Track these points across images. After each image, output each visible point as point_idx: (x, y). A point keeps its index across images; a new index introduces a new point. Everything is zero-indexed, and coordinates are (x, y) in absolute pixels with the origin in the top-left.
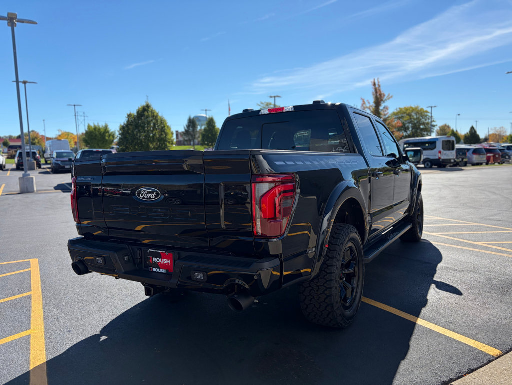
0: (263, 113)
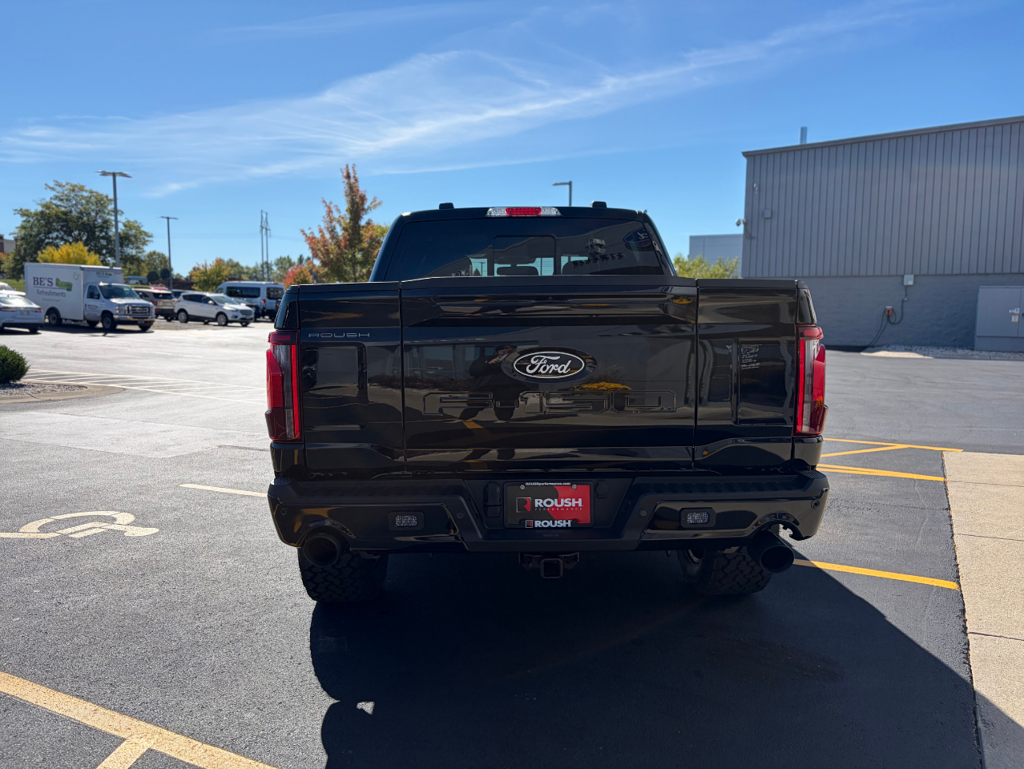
0: (493, 214)
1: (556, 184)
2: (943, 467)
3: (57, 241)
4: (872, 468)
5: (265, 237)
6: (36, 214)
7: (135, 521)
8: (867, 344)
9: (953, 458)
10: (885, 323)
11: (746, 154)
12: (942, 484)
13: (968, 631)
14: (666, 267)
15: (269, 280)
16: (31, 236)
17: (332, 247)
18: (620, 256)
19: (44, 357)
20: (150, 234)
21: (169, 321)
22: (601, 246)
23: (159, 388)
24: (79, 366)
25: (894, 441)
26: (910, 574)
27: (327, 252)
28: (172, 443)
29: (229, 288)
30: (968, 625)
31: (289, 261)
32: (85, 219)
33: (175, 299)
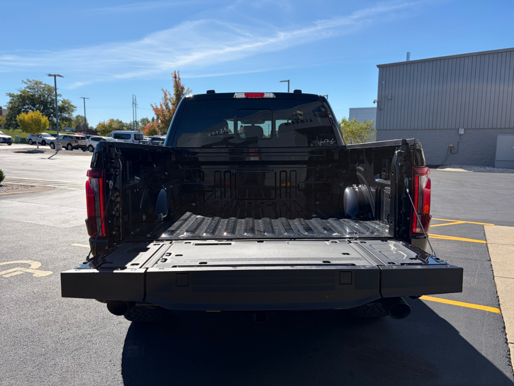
0: (237, 97)
1: (281, 81)
2: (485, 234)
3: (28, 110)
4: (446, 235)
5: (134, 108)
6: (17, 96)
7: (41, 267)
8: (440, 164)
9: (490, 229)
10: (449, 153)
11: (379, 66)
12: (485, 245)
13: (508, 341)
14: (335, 127)
15: (137, 130)
16: (15, 107)
17: (166, 113)
18: (311, 121)
19: (17, 170)
20: (75, 106)
21: (84, 151)
22: (300, 115)
23: (73, 187)
24: (34, 175)
25: (457, 219)
26: (472, 303)
27: (164, 116)
28: (73, 219)
29: (115, 134)
30: (508, 338)
31: (147, 120)
32: (42, 98)
33: (87, 140)
